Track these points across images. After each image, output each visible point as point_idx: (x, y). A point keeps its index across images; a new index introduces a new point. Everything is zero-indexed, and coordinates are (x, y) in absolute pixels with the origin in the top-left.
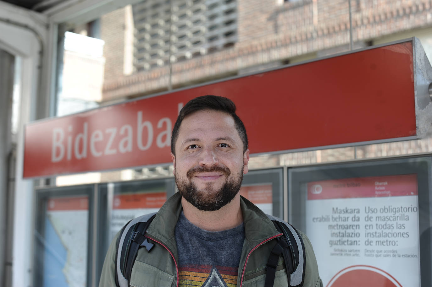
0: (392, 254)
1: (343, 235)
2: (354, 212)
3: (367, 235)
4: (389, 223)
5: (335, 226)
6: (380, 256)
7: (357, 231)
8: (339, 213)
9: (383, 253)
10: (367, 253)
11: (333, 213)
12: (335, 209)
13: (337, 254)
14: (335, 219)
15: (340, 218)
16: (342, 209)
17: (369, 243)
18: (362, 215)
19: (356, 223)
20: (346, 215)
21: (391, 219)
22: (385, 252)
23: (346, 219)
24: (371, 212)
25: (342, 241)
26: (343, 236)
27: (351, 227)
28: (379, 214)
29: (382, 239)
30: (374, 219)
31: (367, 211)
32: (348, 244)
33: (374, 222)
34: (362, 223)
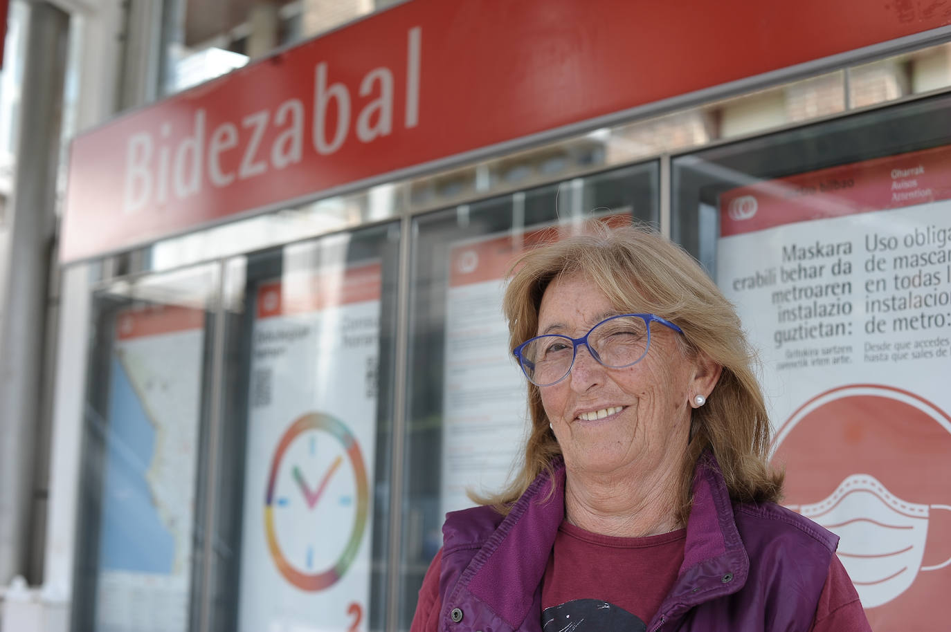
0: (935, 349)
1: (810, 313)
2: (838, 253)
3: (870, 306)
4: (928, 269)
5: (789, 292)
6: (904, 356)
7: (845, 298)
8: (800, 258)
9: (912, 349)
10: (870, 353)
11: (784, 260)
12: (789, 249)
13: (794, 365)
14: (790, 276)
15: (801, 269)
16: (807, 248)
17: (874, 326)
18: (858, 258)
19: (842, 279)
20: (817, 262)
21: (934, 259)
22: (918, 345)
23: (817, 272)
24: (880, 246)
25: (806, 329)
26: (809, 315)
27: (830, 290)
28: (901, 251)
29: (910, 313)
30: (888, 266)
31: (871, 246)
32: (821, 335)
33: (888, 273)
34: (858, 278)
